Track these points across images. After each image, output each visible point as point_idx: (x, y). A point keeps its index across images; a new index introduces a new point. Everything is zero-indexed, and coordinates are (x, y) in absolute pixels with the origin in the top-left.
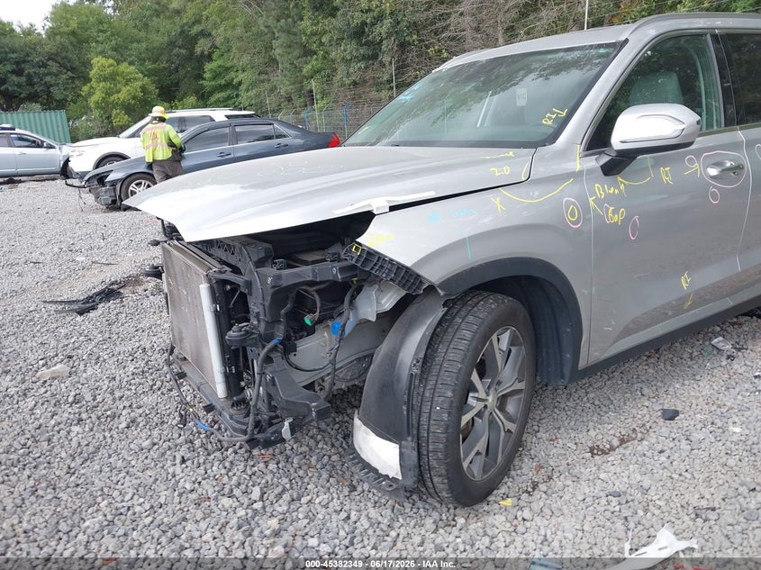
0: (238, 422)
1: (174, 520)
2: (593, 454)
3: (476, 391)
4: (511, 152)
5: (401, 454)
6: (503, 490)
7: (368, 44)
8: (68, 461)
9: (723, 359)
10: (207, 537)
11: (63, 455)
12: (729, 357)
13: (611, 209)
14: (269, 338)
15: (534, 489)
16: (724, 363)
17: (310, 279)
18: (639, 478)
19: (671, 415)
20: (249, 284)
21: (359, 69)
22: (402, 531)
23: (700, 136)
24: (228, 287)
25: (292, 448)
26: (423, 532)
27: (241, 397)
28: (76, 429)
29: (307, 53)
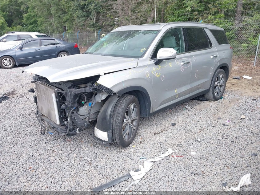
0: (63, 130)
1: (47, 157)
2: (155, 135)
3: (126, 118)
4: (133, 59)
5: (108, 135)
6: (133, 144)
7: (86, 12)
8: (9, 146)
9: (188, 111)
10: (58, 159)
11: (7, 144)
12: (189, 110)
13: (157, 73)
14: (72, 107)
15: (140, 143)
16: (188, 112)
17: (84, 92)
18: (165, 139)
19: (173, 125)
20: (66, 93)
21: (83, 20)
22: (109, 155)
23: (177, 55)
24: (60, 94)
25: (76, 138)
26: (114, 154)
27: (63, 124)
28: (9, 137)
29: (64, 13)
